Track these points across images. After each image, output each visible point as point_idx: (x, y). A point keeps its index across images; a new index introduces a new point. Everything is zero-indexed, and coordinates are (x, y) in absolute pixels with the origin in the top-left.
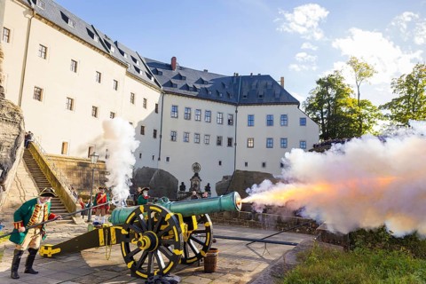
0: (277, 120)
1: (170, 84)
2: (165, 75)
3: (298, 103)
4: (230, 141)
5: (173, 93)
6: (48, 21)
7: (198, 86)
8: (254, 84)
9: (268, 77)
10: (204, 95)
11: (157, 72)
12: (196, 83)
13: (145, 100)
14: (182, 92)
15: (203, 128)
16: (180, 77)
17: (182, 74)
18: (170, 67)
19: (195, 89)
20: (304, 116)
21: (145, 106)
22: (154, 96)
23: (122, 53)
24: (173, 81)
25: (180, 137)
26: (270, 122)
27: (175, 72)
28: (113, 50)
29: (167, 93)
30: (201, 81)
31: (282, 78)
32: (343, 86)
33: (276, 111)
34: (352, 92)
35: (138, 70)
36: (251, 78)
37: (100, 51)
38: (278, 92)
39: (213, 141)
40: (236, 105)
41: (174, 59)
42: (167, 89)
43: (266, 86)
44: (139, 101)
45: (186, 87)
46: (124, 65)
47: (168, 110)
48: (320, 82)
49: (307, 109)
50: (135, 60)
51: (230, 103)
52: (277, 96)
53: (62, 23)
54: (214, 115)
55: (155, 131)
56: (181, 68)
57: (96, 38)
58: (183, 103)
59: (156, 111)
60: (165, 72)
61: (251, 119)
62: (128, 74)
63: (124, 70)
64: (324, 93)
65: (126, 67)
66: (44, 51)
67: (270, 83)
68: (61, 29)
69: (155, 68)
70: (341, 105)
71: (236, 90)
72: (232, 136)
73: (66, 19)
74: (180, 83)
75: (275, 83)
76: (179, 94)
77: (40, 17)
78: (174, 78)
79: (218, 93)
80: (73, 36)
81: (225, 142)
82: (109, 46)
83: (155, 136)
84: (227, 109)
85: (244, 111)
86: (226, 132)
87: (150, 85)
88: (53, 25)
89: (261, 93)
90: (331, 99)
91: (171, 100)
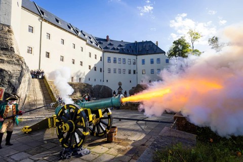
0: (155, 61)
1: (106, 48)
2: (104, 44)
3: (164, 53)
4: (134, 72)
5: (108, 52)
6: (49, 22)
7: (119, 48)
8: (144, 45)
9: (150, 42)
10: (122, 52)
11: (100, 43)
12: (118, 46)
13: (96, 55)
14: (112, 51)
15: (122, 66)
16: (111, 44)
17: (112, 43)
18: (106, 40)
19: (118, 49)
20: (168, 58)
21: (96, 58)
22: (100, 54)
23: (84, 35)
24: (108, 46)
25: (112, 71)
26: (152, 62)
27: (109, 42)
28: (80, 34)
29: (105, 52)
30: (120, 46)
31: (157, 42)
32: (185, 44)
33: (155, 57)
34: (190, 46)
35: (92, 42)
36: (143, 43)
37: (74, 34)
38: (155, 48)
39: (127, 72)
40: (137, 55)
41: (108, 37)
42: (105, 50)
43: (150, 46)
44: (93, 56)
45: (114, 49)
46: (85, 40)
47: (106, 59)
48: (174, 43)
49: (169, 55)
50: (90, 38)
51: (133, 55)
52: (155, 50)
53: (56, 23)
54: (127, 61)
55: (101, 69)
56: (111, 40)
57: (72, 29)
58: (112, 56)
59: (101, 60)
60: (104, 43)
61: (143, 61)
62: (87, 44)
63: (85, 42)
64: (177, 47)
65: (86, 41)
66: (49, 36)
67: (151, 45)
68: (55, 26)
69: (100, 41)
70: (185, 52)
71: (136, 49)
72: (135, 69)
73: (57, 21)
74: (111, 47)
75: (154, 44)
76: (111, 52)
77: (46, 21)
78: (108, 45)
79: (128, 51)
80: (61, 28)
81: (132, 72)
82: (78, 32)
83: (101, 71)
84: (132, 57)
85: (140, 58)
86: (133, 68)
87: (97, 49)
88: (52, 24)
89: (147, 49)
90: (180, 50)
91: (107, 55)
